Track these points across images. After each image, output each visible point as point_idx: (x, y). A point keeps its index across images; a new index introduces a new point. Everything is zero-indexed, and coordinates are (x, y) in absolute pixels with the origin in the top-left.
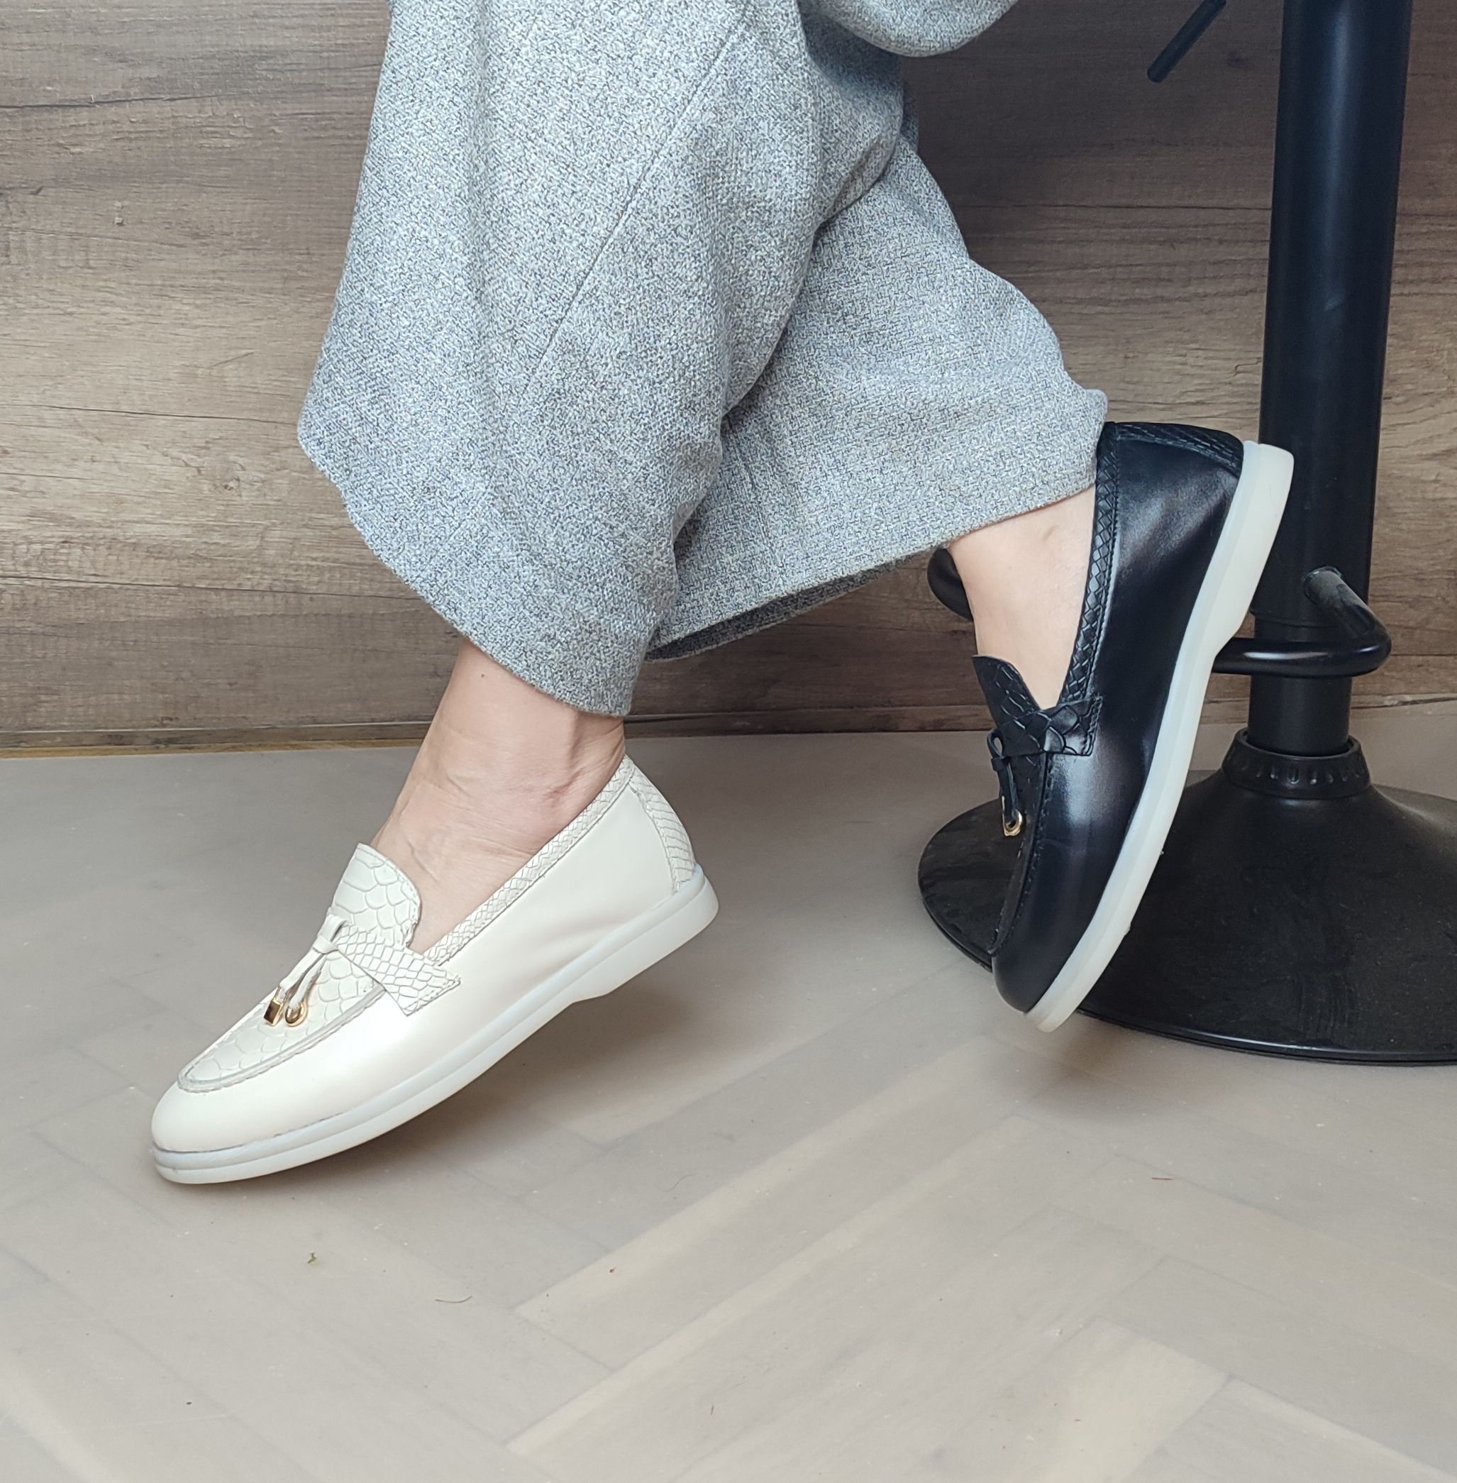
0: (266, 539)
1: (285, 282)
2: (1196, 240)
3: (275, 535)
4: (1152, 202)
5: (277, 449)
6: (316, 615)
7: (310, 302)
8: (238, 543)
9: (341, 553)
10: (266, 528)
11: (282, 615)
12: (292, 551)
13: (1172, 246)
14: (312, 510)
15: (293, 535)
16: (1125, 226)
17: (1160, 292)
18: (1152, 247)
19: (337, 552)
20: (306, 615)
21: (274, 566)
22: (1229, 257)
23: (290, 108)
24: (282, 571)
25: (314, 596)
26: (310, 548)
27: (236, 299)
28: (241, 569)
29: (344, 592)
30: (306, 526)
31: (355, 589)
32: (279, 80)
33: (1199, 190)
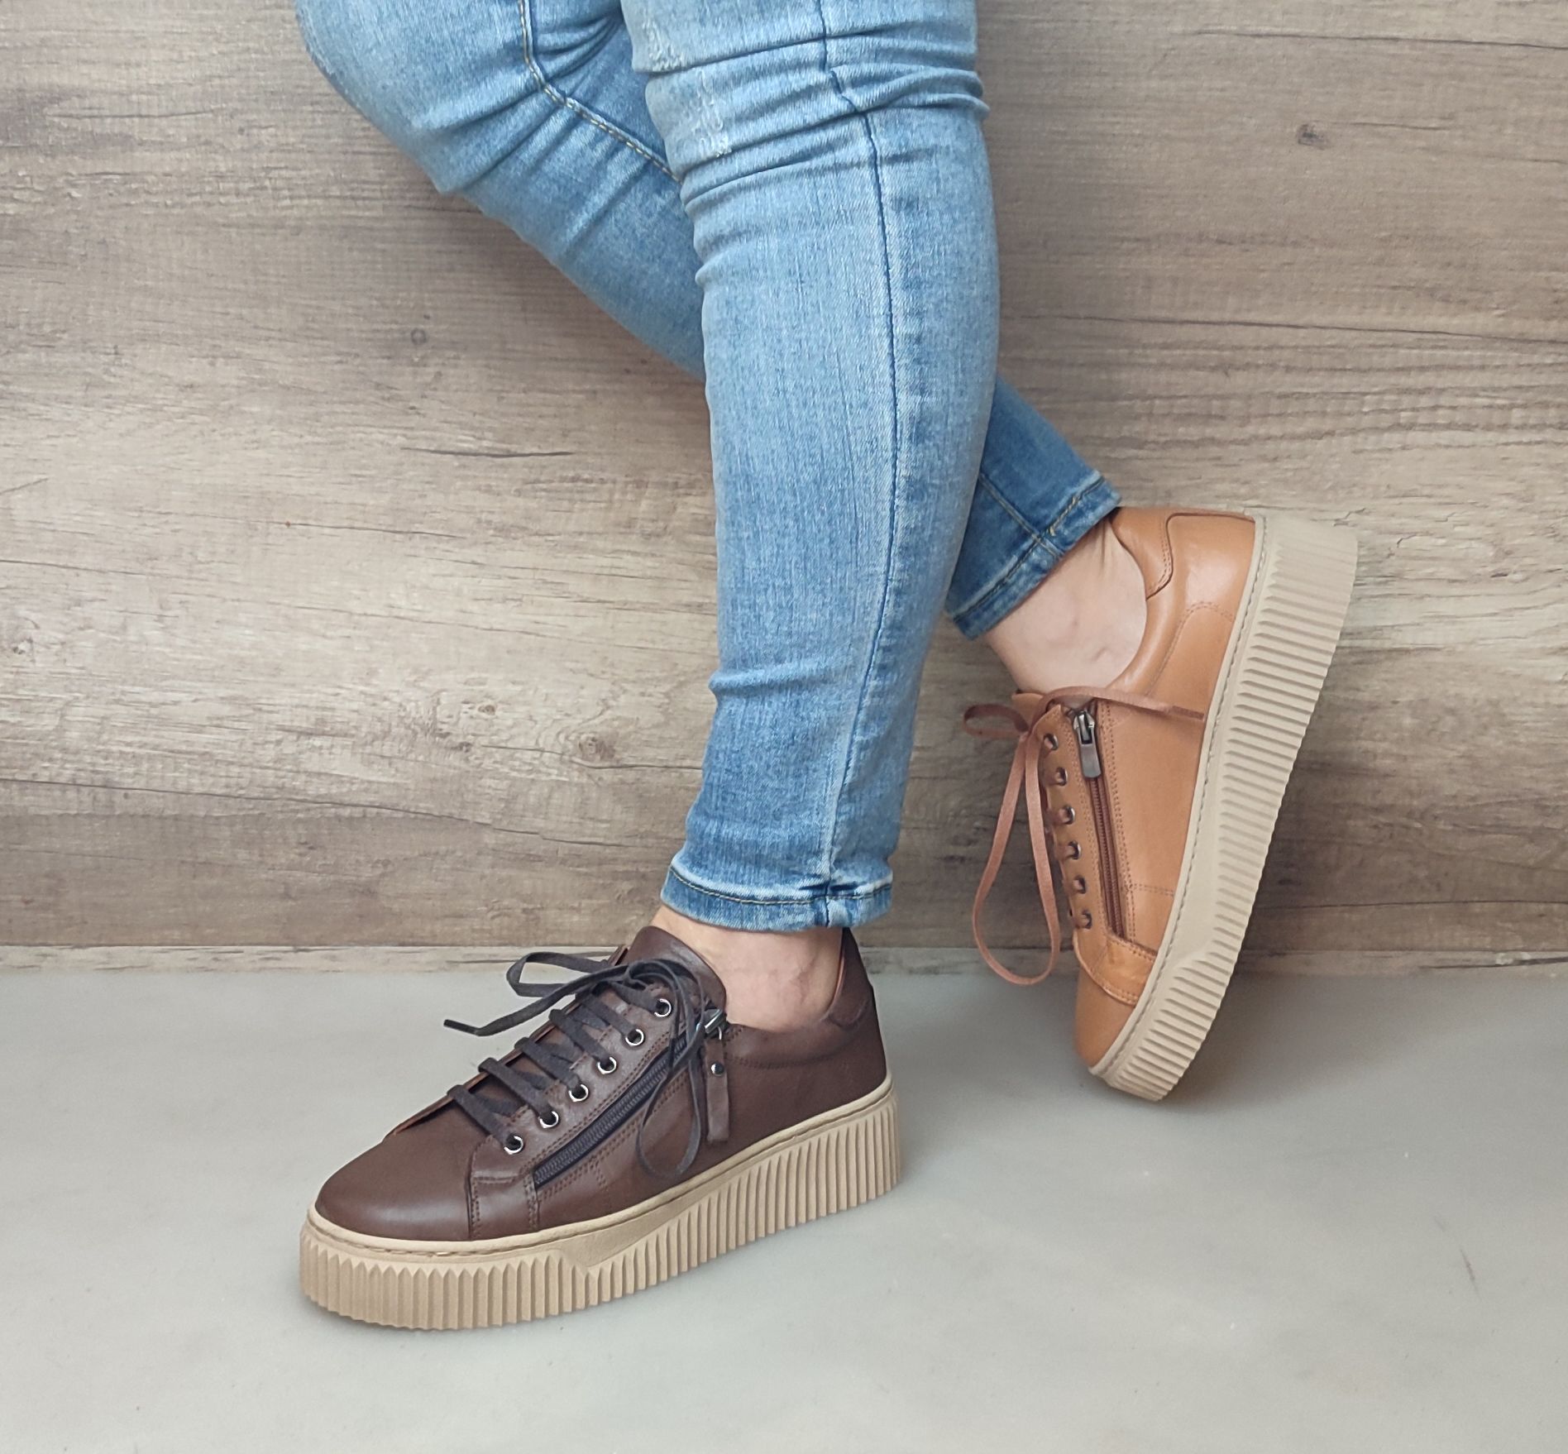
0: (67, 718)
1: (86, 390)
2: (1258, 366)
3: (78, 713)
4: (1198, 315)
5: (79, 603)
6: (132, 816)
7: (119, 415)
8: (32, 721)
9: (163, 737)
10: (68, 704)
11: (90, 816)
12: (100, 733)
13: (1226, 374)
14: (124, 682)
15: (102, 713)
16: (1166, 346)
17: (1209, 431)
18: (1201, 374)
19: (156, 736)
20: (119, 816)
21: (77, 753)
22: (1299, 390)
23: (90, 166)
24: (88, 759)
25: (130, 792)
26: (124, 730)
27: (24, 410)
28: (36, 755)
29: (168, 787)
30: (117, 702)
31: (182, 785)
32: (76, 129)
33: (1260, 302)
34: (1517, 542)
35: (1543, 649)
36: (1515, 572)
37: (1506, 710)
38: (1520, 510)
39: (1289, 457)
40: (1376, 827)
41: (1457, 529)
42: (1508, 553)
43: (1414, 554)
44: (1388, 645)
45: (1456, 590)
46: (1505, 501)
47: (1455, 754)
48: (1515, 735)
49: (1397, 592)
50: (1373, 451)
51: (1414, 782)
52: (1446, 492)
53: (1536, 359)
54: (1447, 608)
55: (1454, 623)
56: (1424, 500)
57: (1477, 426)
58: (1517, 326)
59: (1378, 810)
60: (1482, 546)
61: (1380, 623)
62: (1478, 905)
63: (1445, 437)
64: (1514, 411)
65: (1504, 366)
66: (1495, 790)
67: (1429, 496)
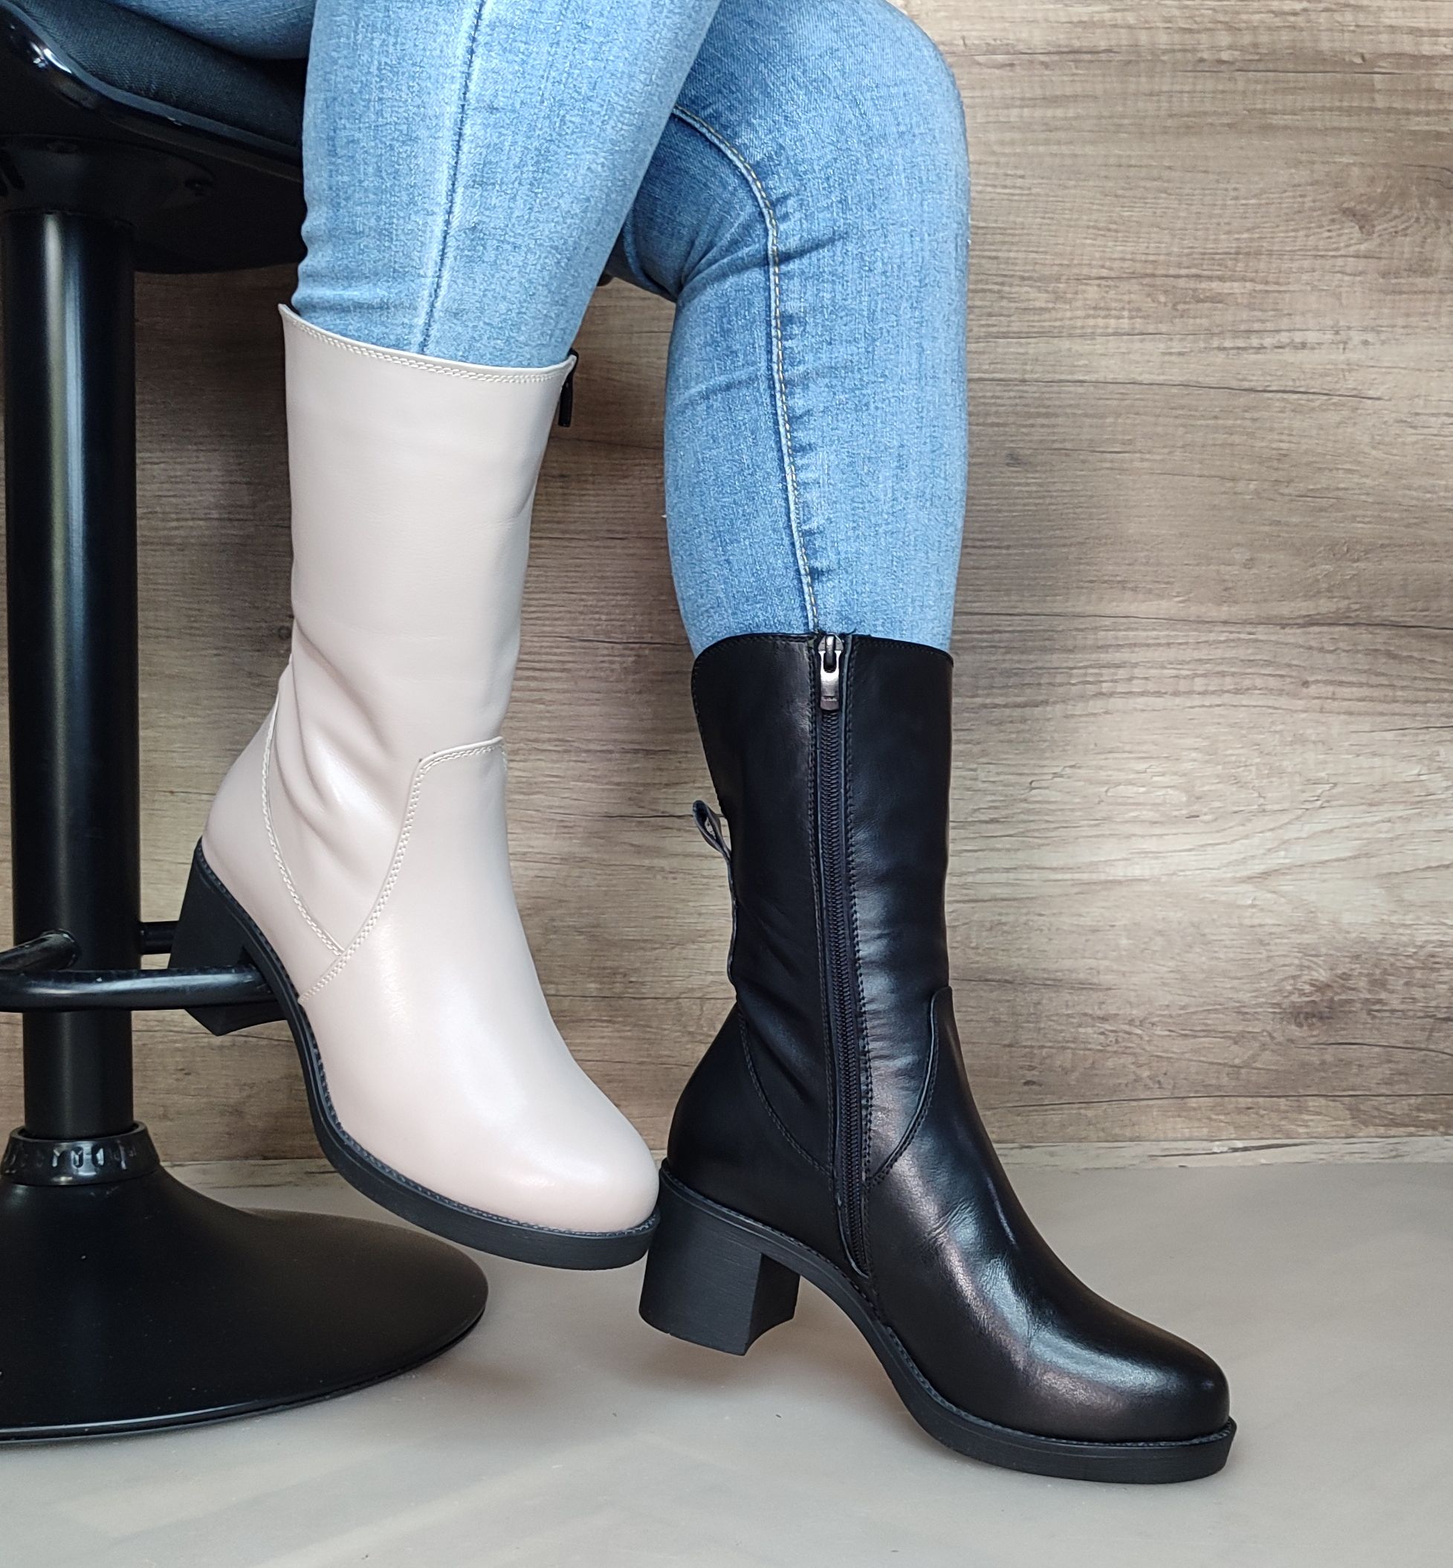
34: (1206, 788)
35: (1234, 878)
36: (1205, 814)
37: (1206, 931)
38: (1207, 762)
39: (1011, 722)
40: (1102, 1033)
41: (1155, 779)
42: (1198, 798)
43: (1120, 800)
44: (1103, 877)
45: (1157, 830)
46: (1194, 755)
47: (1165, 969)
48: (1216, 952)
49: (1108, 832)
50: (1080, 716)
51: (1133, 994)
52: (1144, 748)
53: (1212, 637)
54: (1150, 845)
55: (1157, 858)
56: (1126, 755)
57: (1166, 693)
58: (1194, 610)
59: (1104, 1019)
60: (1176, 793)
61: (1095, 859)
62: (1194, 1100)
63: (1141, 701)
64: (1196, 680)
65: (1187, 643)
66: (1202, 1000)
67: (1130, 752)
